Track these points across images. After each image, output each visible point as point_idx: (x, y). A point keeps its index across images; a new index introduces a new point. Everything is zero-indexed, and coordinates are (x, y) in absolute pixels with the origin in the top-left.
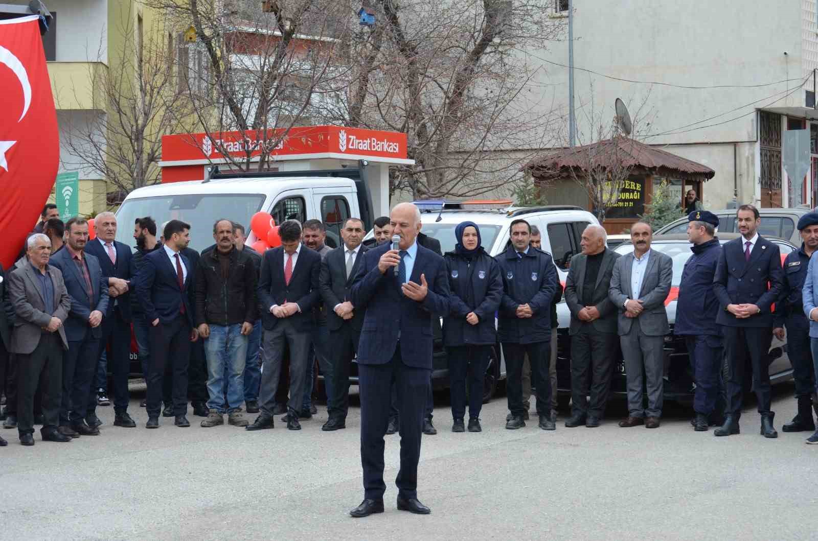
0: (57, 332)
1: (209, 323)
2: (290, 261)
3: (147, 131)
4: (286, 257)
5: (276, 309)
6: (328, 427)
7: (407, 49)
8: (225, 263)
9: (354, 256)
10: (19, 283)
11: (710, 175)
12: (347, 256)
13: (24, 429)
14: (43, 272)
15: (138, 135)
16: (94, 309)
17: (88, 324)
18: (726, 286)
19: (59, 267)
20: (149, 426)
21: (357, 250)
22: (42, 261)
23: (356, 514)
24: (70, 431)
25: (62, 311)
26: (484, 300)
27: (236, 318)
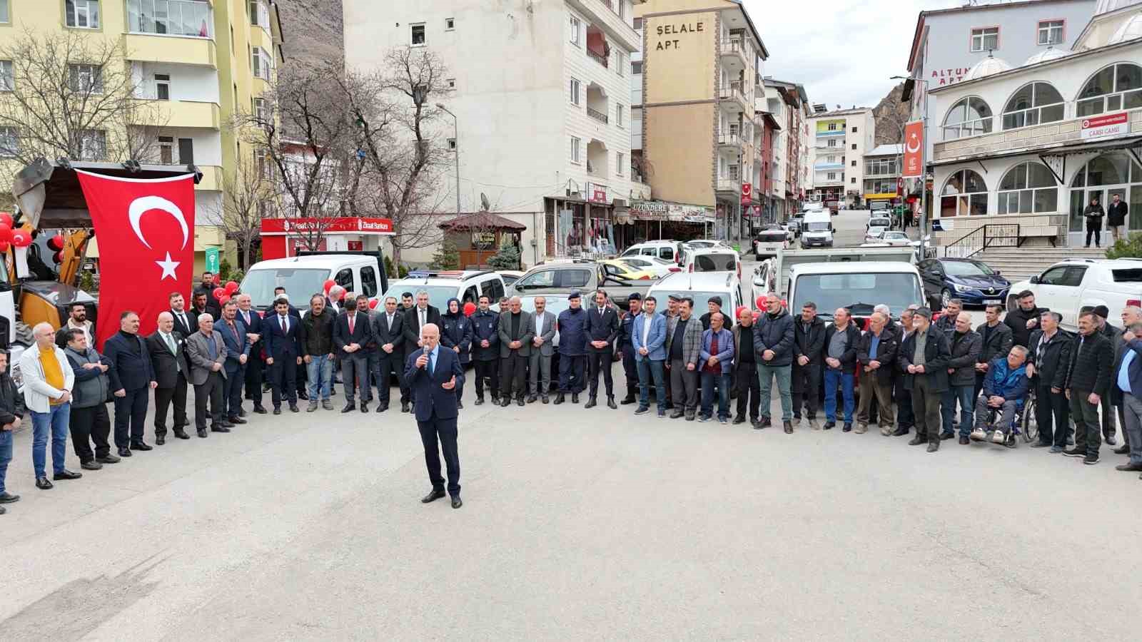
0: (219, 371)
1: (310, 354)
2: (352, 321)
3: (250, 212)
4: (349, 319)
5: (346, 348)
6: (380, 410)
7: (383, 170)
8: (317, 321)
9: (392, 318)
10: (193, 344)
11: (524, 229)
12: (388, 317)
13: (200, 427)
14: (209, 336)
15: (246, 214)
16: (242, 353)
17: (239, 363)
18: (590, 331)
19: (219, 331)
20: (275, 413)
21: (394, 314)
22: (209, 329)
23: (425, 501)
24: (229, 423)
25: (222, 358)
26: (462, 340)
27: (324, 351)
